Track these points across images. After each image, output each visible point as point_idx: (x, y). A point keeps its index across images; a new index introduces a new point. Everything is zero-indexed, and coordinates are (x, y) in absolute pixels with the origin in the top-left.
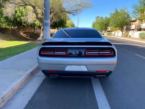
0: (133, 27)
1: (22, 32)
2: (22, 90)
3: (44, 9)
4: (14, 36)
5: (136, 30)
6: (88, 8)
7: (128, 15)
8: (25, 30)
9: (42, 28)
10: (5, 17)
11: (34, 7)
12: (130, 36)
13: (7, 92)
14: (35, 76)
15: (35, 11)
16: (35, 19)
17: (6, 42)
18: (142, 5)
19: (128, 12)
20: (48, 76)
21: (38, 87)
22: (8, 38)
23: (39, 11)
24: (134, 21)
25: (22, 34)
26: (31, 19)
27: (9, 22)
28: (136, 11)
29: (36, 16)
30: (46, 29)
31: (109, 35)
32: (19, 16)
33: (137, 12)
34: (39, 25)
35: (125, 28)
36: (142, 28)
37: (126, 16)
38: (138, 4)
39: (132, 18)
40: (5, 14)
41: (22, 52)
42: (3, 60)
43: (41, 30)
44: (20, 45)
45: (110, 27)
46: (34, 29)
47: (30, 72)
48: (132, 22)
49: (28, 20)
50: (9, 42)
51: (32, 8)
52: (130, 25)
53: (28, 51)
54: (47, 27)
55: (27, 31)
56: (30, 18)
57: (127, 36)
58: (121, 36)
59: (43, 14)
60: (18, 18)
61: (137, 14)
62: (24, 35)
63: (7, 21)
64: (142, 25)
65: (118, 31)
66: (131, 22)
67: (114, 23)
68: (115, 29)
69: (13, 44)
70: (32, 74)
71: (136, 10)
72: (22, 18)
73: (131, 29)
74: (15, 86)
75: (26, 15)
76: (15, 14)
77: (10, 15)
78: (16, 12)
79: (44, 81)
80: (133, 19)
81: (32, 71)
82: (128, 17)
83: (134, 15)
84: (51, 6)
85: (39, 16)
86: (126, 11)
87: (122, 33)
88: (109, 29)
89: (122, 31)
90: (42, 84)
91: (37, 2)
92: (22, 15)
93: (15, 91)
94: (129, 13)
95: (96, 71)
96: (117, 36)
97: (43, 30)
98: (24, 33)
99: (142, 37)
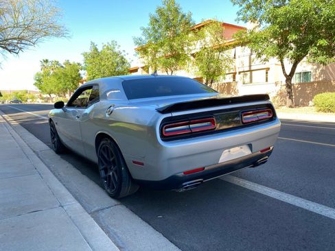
37: (118, 60)
47: (79, 204)
86: (116, 50)
94: (122, 54)
95: (261, 151)
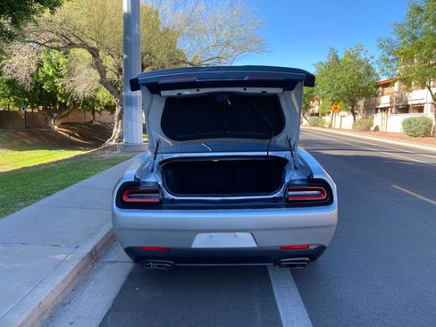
0: (384, 101)
1: (56, 121)
2: (68, 307)
3: (125, 56)
4: (33, 134)
5: (394, 110)
6: (250, 51)
7: (368, 67)
8: (67, 115)
9: (118, 111)
10: (9, 80)
11: (94, 52)
12: (377, 129)
13: (24, 316)
14: (103, 263)
15: (96, 64)
16: (97, 85)
17: (10, 152)
18: (405, 39)
19: (369, 58)
20: (143, 264)
21: (114, 296)
22: (16, 143)
23: (109, 62)
24: (386, 85)
25: (56, 127)
26: (84, 86)
27: (19, 95)
28: (391, 57)
29: (98, 77)
30: (130, 115)
31: (315, 125)
32: (47, 75)
33: (393, 60)
34: (110, 102)
35: (361, 103)
36: (410, 103)
37: (362, 71)
38: (394, 38)
39: (380, 76)
40: (9, 71)
41: (62, 188)
42: (6, 214)
43: (116, 118)
44: (53, 163)
45: (319, 101)
46: (93, 114)
47: (89, 250)
48: (380, 88)
49: (76, 89)
50: (17, 152)
51: (87, 55)
52: (377, 96)
53: (80, 184)
54: (134, 108)
55: (71, 118)
56: (83, 81)
57: (368, 129)
58: (350, 127)
59: (120, 70)
60: (45, 84)
61: (394, 65)
62: (63, 132)
63: (12, 94)
64: (410, 94)
65: (342, 113)
66: (378, 86)
67: (328, 92)
68: (333, 107)
69: (32, 161)
70: (95, 257)
71: (389, 54)
72: (59, 82)
73: (380, 106)
74: (46, 297)
75: (70, 74)
76: (37, 71)
77: (23, 76)
78: (40, 65)
79: (131, 277)
80: (384, 79)
81: (95, 247)
82: (369, 74)
83: (385, 68)
84: (143, 48)
85: (110, 75)
87: (355, 119)
88: (316, 109)
89: (354, 114)
90: (124, 287)
91: (104, 37)
92: (57, 75)
93: (46, 310)
94: (370, 62)
95: (281, 247)
96: (340, 129)
97: (120, 117)
98: (63, 125)
99: (413, 131)
